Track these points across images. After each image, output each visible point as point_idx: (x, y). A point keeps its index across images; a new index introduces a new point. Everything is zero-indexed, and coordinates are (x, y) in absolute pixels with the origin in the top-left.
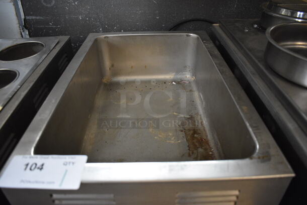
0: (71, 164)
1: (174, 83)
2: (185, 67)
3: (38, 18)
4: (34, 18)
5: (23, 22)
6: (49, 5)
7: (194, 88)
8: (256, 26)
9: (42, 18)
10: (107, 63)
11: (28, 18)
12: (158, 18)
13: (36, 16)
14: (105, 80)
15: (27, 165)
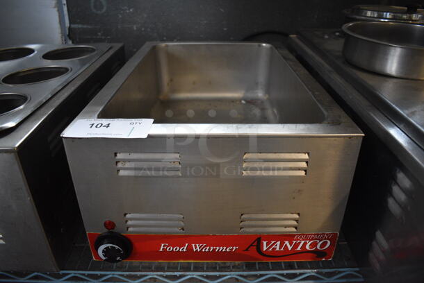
0: (138, 124)
1: (243, 102)
2: (257, 84)
3: (85, 26)
4: (80, 26)
5: (67, 31)
6: (99, 12)
7: (267, 105)
8: (337, 34)
9: (89, 27)
10: (165, 78)
11: (73, 26)
12: (225, 29)
13: (83, 24)
14: (161, 97)
15: (93, 125)
